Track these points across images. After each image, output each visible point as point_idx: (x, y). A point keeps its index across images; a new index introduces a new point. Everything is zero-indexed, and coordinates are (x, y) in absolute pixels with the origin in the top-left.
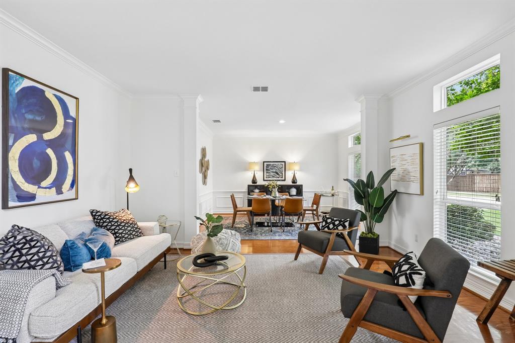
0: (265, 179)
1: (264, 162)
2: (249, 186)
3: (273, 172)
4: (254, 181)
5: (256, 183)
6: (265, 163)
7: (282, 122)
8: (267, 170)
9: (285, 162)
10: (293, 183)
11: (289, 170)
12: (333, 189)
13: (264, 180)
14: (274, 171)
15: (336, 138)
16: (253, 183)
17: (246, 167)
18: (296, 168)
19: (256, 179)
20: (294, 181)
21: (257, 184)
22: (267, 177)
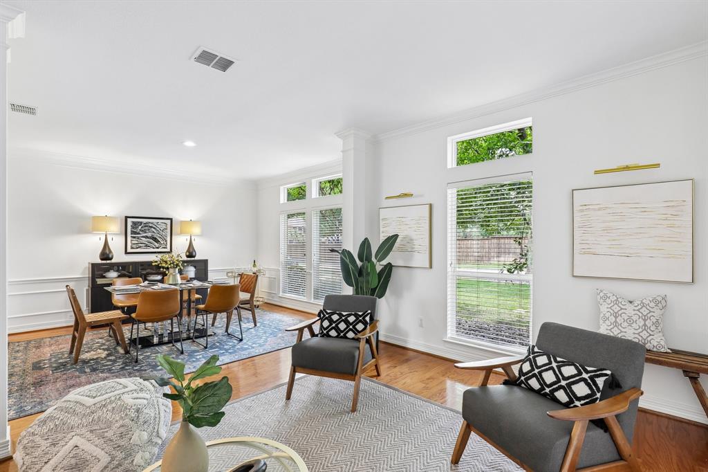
0: (129, 250)
1: (127, 218)
2: (93, 265)
3: (146, 237)
4: (106, 255)
5: (111, 259)
6: (129, 220)
7: (189, 144)
8: (133, 232)
9: (171, 219)
10: (188, 256)
11: (181, 233)
12: (254, 265)
13: (126, 253)
14: (149, 235)
15: (256, 187)
16: (102, 259)
17: (83, 225)
18: (196, 230)
19: (110, 252)
20: (191, 254)
21: (113, 261)
22: (134, 246)
